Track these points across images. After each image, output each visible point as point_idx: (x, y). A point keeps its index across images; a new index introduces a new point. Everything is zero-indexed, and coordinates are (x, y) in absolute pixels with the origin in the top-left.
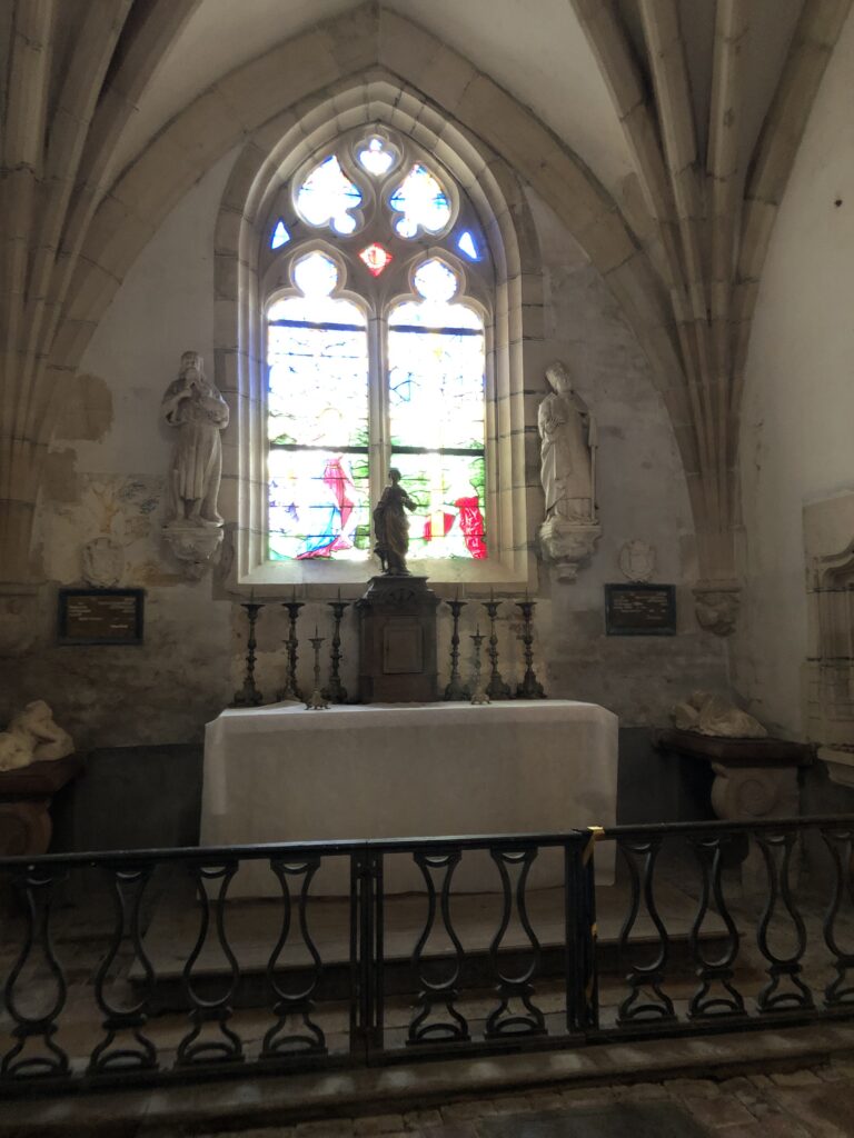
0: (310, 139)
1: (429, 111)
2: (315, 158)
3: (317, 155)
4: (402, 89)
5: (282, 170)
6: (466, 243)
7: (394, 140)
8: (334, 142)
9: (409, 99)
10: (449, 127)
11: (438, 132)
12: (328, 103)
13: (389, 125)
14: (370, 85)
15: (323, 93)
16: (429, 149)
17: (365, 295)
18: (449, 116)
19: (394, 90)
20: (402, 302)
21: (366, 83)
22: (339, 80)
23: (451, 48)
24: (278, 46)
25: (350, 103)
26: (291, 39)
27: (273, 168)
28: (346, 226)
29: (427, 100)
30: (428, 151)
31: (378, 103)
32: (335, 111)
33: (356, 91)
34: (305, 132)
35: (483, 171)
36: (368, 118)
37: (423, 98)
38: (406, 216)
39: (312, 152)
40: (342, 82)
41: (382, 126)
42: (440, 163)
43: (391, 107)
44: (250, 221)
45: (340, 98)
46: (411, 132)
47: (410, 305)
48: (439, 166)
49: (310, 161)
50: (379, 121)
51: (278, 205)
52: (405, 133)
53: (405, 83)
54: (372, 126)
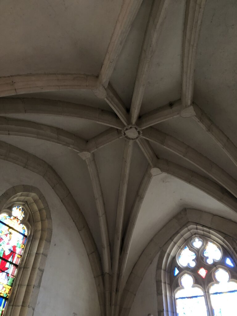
0: (178, 244)
1: (205, 229)
2: (181, 248)
3: (181, 247)
4: (196, 225)
5: (172, 254)
6: (229, 262)
7: (200, 237)
8: (185, 243)
9: (199, 227)
10: (211, 231)
11: (209, 233)
12: (179, 235)
13: (198, 234)
14: (188, 227)
15: (177, 233)
16: (210, 237)
17: (201, 285)
18: (210, 228)
19: (195, 226)
20: (212, 285)
21: (187, 227)
22: (180, 228)
23: (205, 212)
24: (164, 226)
25: (185, 233)
26: (167, 223)
27: (169, 255)
28: (193, 265)
29: (203, 226)
30: (210, 238)
31: (193, 230)
32: (182, 236)
33: (186, 229)
34: (175, 243)
35: (224, 240)
36: (192, 234)
37: (202, 226)
38: (209, 257)
39: (179, 247)
40: (181, 229)
41: (196, 235)
42: (214, 240)
43: (196, 230)
44: (165, 270)
45: (182, 232)
46: (204, 234)
47: (216, 285)
48: (214, 241)
49: (180, 249)
50: (195, 234)
51: (174, 264)
52: (202, 235)
53: (197, 224)
54: (194, 235)
